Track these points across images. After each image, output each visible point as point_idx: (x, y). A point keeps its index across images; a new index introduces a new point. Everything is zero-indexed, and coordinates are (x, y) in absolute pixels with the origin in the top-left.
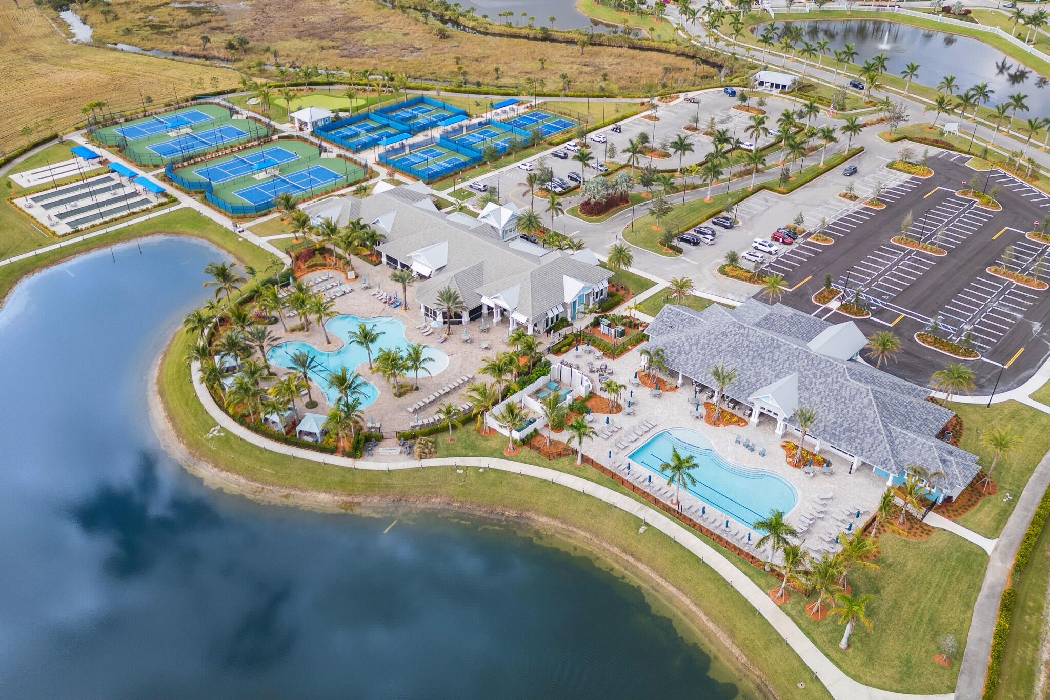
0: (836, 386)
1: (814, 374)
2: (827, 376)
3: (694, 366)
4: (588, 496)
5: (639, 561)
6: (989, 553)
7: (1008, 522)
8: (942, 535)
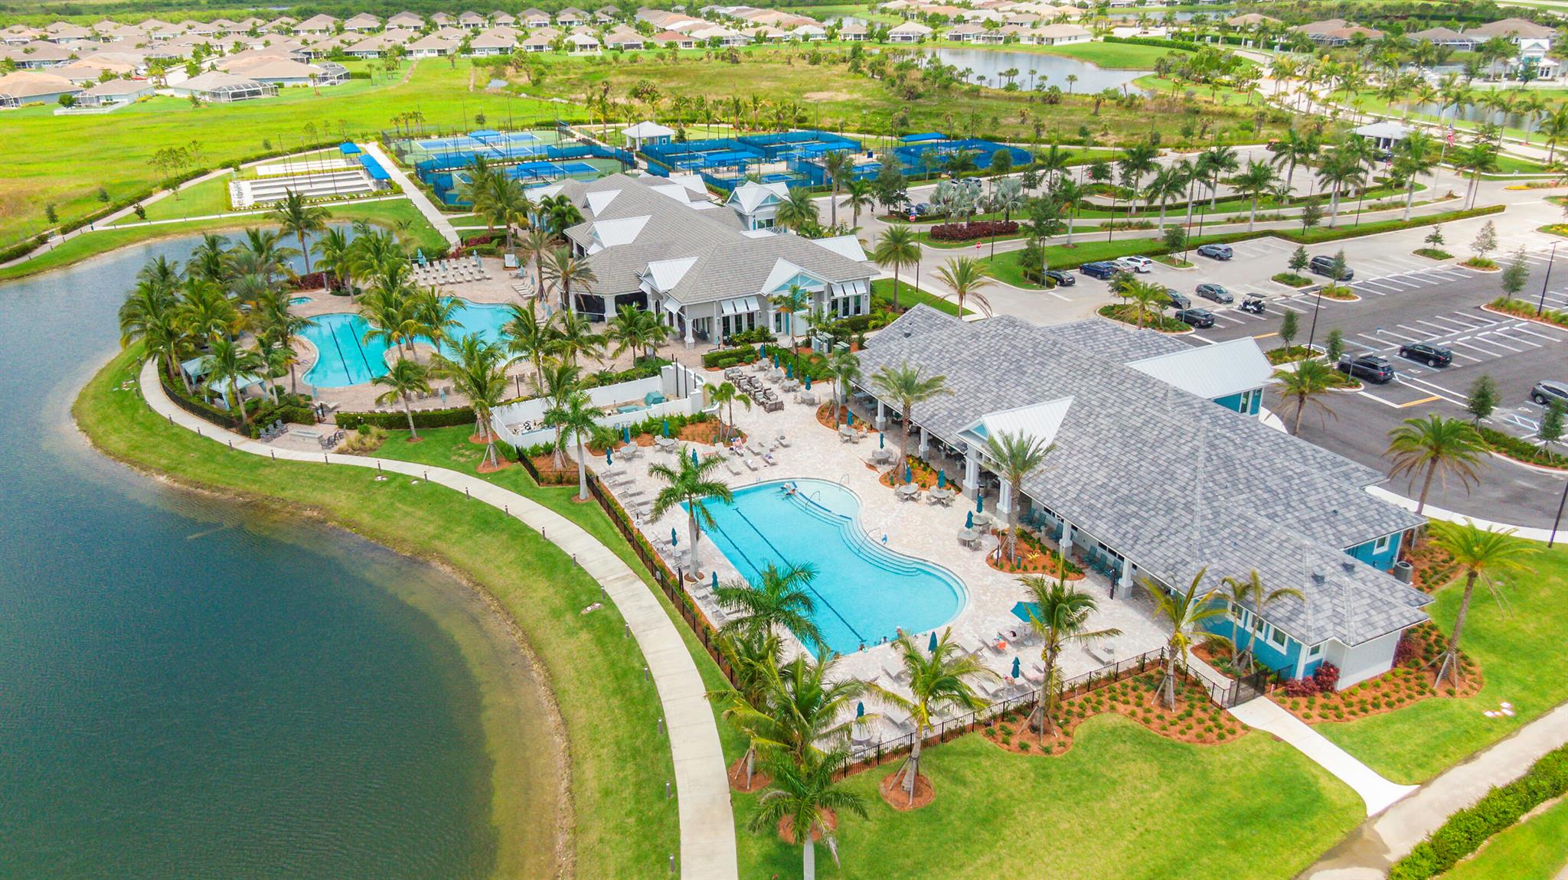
1: (1103, 401)
4: (550, 543)
5: (540, 659)
6: (1371, 811)
7: (1470, 758)
8: (1267, 747)
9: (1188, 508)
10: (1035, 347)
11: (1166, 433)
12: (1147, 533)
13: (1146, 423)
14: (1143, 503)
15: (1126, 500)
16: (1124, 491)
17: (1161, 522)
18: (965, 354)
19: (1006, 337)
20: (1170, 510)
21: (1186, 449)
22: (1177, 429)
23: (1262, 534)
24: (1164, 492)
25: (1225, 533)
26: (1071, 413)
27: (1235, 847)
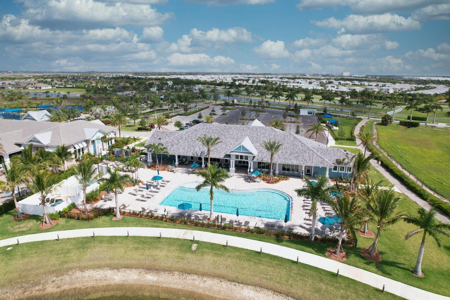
1: (257, 135)
6: (401, 192)
9: (308, 150)
11: (283, 137)
12: (307, 158)
13: (275, 136)
15: (292, 154)
16: (289, 152)
20: (305, 152)
24: (299, 148)
26: (251, 140)
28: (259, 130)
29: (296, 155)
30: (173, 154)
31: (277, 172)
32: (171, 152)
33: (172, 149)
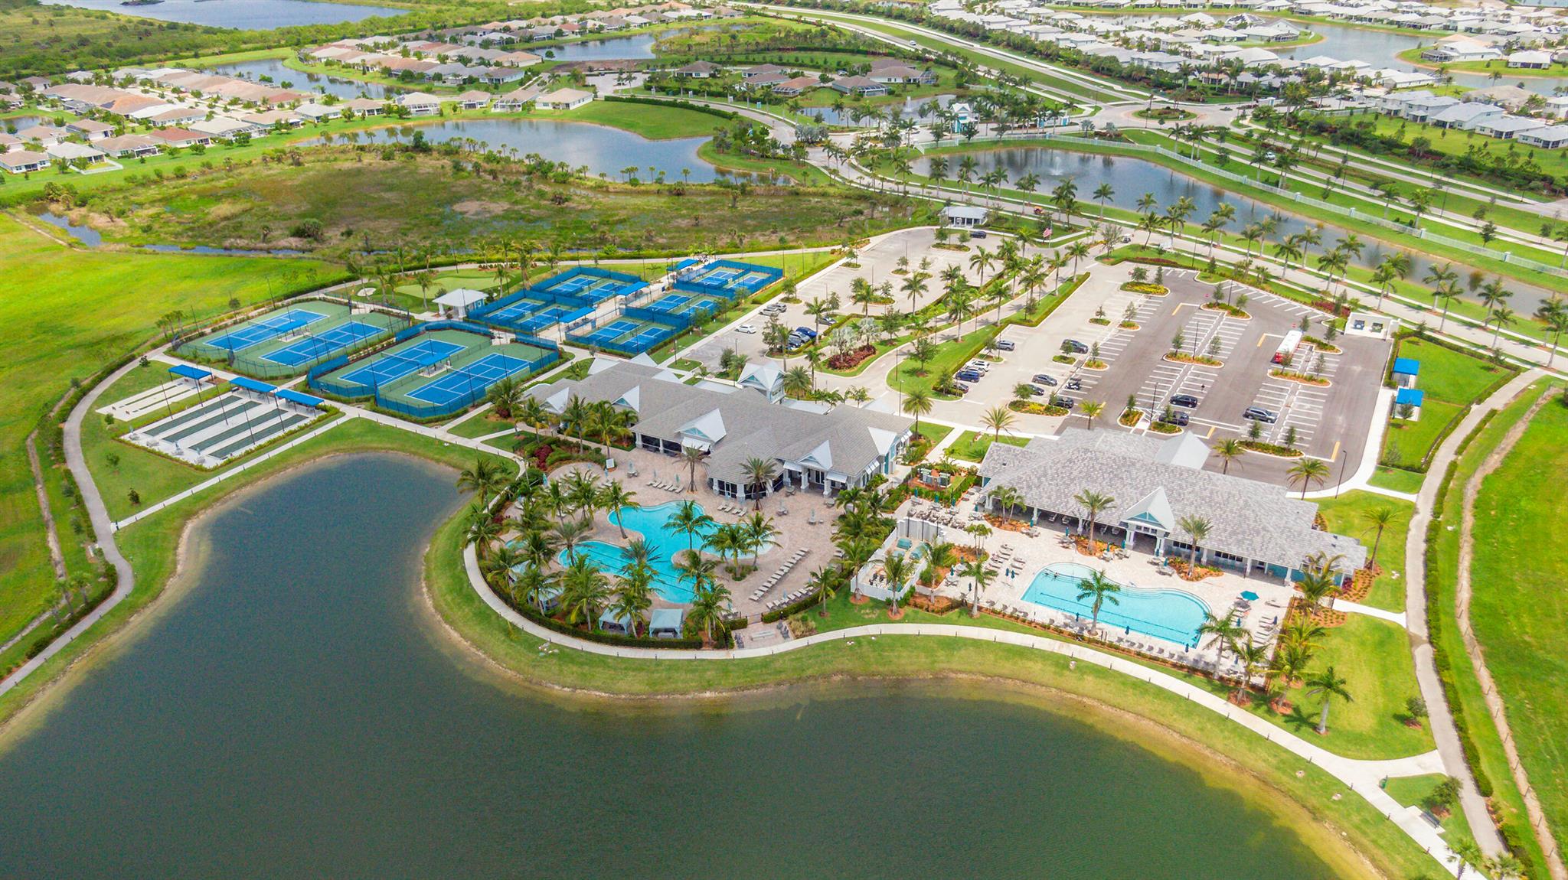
0: (1207, 493)
1: (1180, 486)
2: (1194, 485)
3: (1049, 498)
4: (1001, 643)
5: (1083, 696)
6: (1405, 626)
7: (1406, 596)
8: (1356, 618)
9: (1264, 529)
10: (1114, 461)
11: (1226, 496)
12: (1258, 547)
13: (1211, 493)
14: (1244, 533)
15: (1234, 533)
16: (1229, 529)
17: (1258, 539)
18: (1075, 473)
19: (1091, 459)
20: (1258, 533)
21: (1241, 503)
22: (1229, 493)
23: (1300, 534)
24: (1248, 525)
25: (1284, 536)
26: (1169, 496)
27: (1389, 654)
28: (1185, 475)
29: (1240, 537)
30: (1031, 505)
31: (1204, 560)
32: (1027, 503)
33: (1029, 496)
